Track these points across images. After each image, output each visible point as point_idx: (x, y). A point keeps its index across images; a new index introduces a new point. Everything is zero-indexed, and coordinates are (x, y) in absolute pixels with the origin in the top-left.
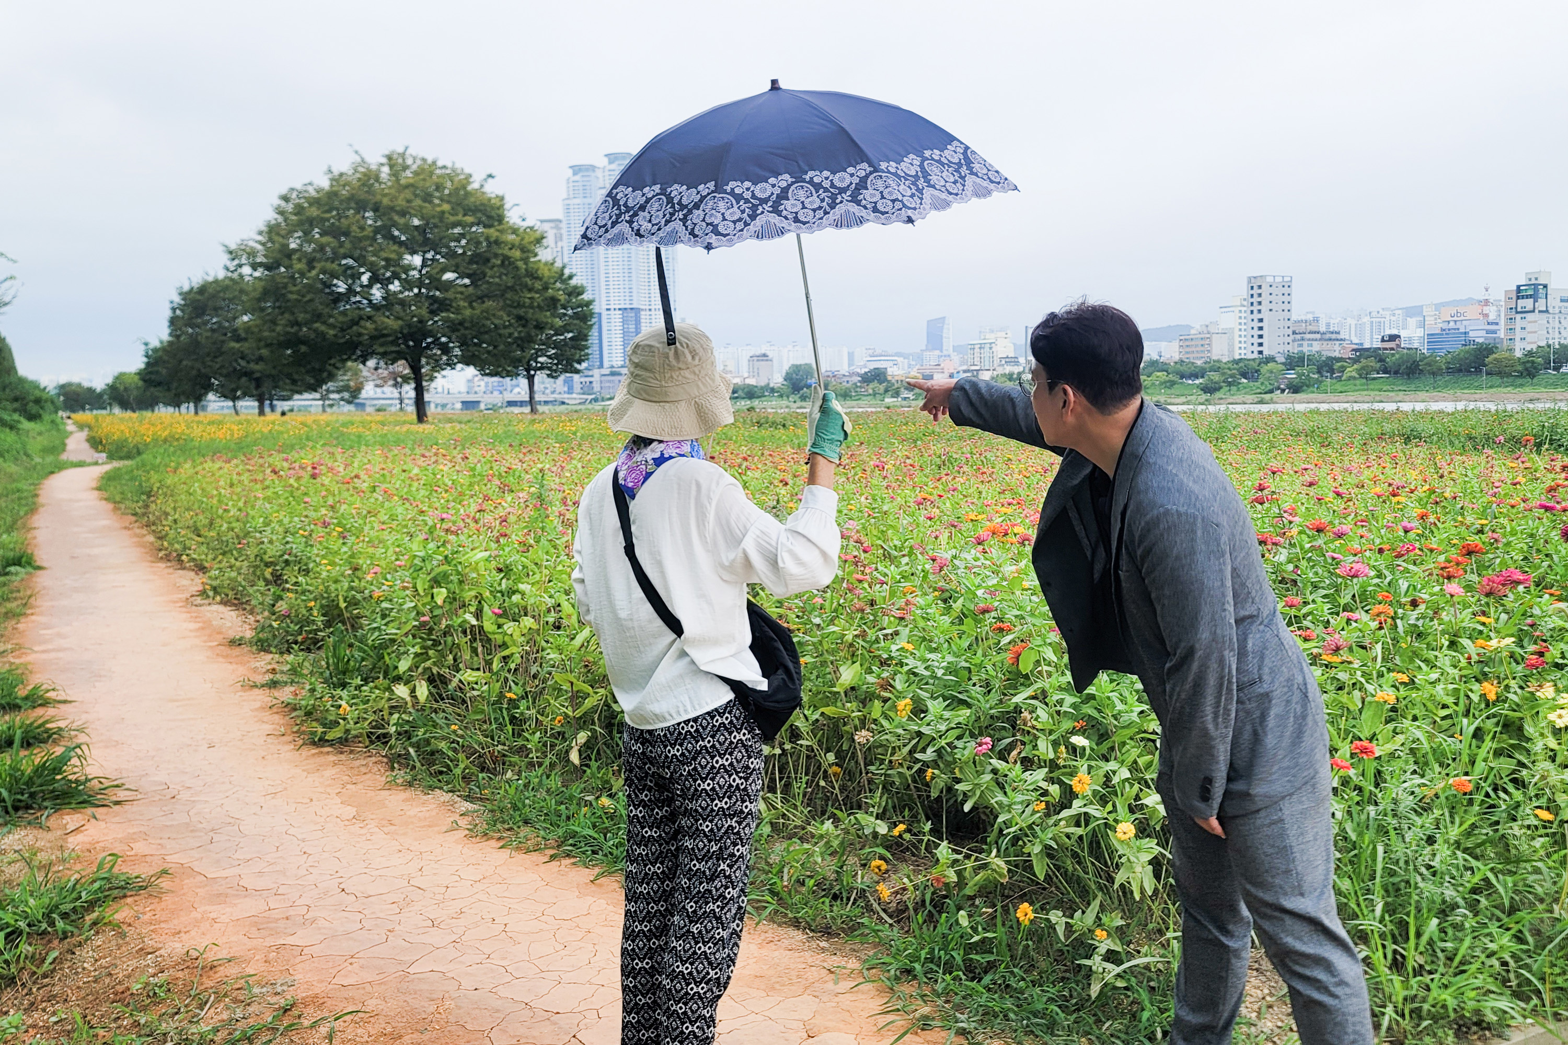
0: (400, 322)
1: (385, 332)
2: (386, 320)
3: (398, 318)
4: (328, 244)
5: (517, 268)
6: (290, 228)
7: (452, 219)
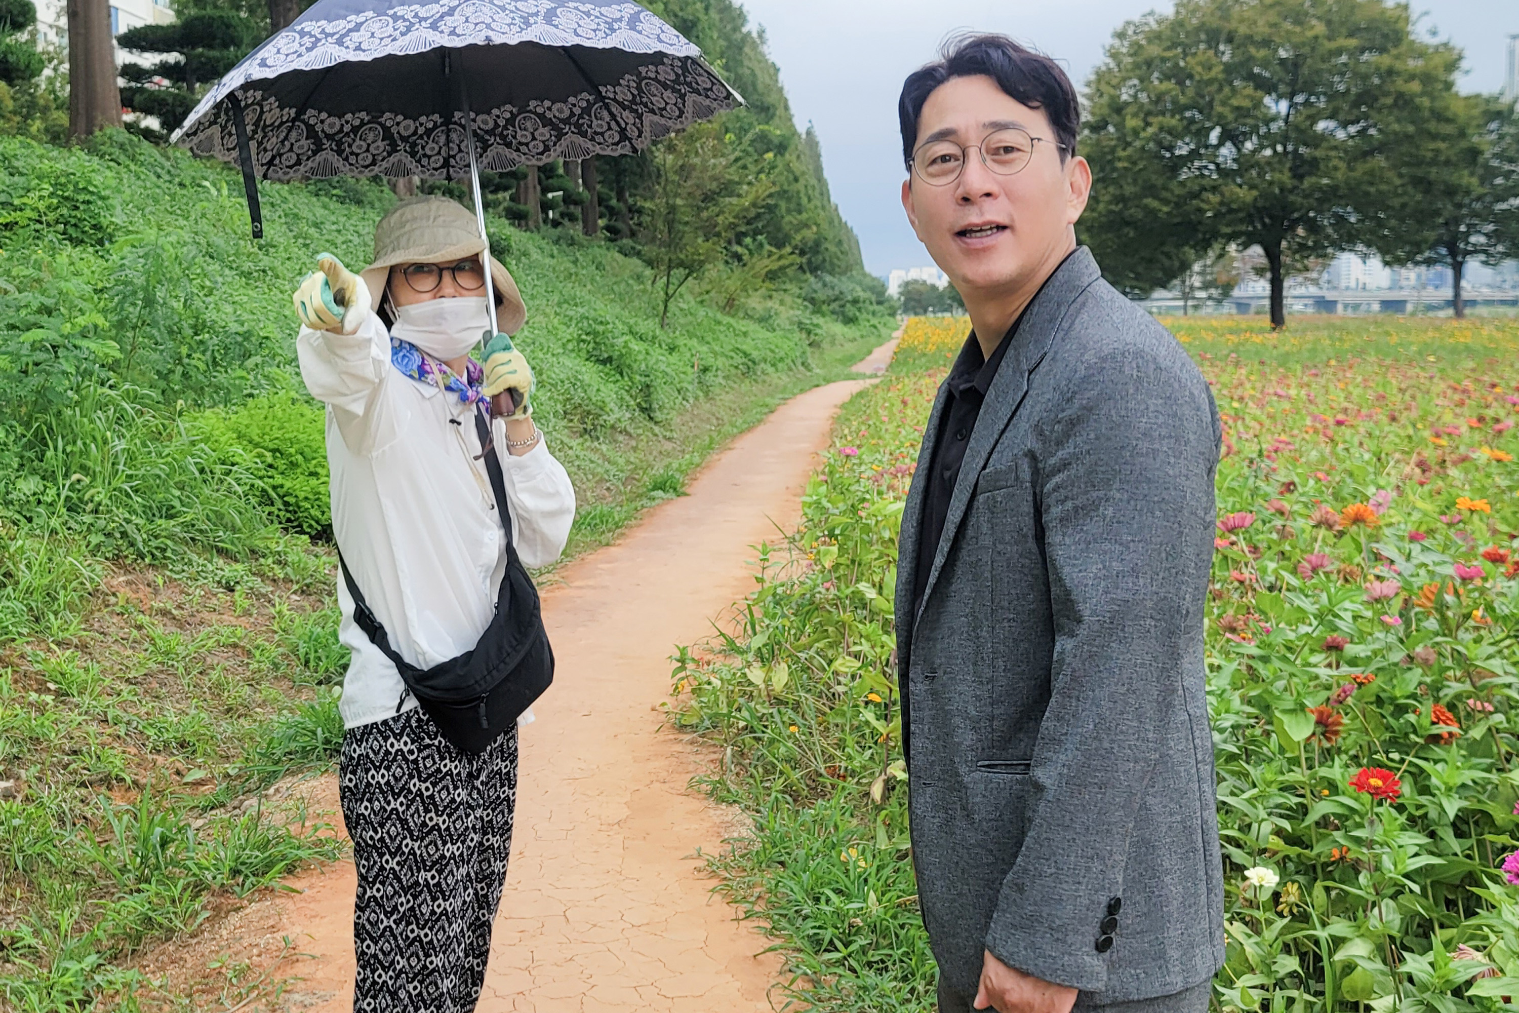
0: (1255, 193)
1: (1234, 206)
2: (1238, 190)
3: (1252, 187)
4: (1168, 92)
5: (1418, 109)
6: (1124, 74)
7: (1333, 45)
